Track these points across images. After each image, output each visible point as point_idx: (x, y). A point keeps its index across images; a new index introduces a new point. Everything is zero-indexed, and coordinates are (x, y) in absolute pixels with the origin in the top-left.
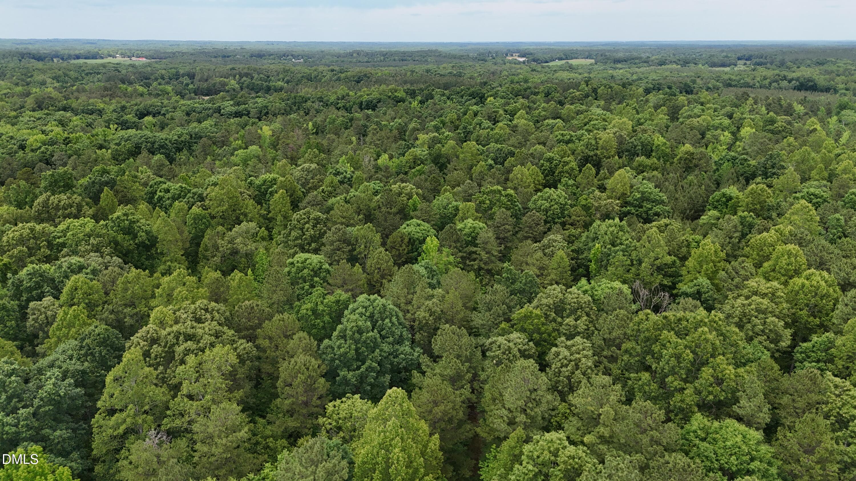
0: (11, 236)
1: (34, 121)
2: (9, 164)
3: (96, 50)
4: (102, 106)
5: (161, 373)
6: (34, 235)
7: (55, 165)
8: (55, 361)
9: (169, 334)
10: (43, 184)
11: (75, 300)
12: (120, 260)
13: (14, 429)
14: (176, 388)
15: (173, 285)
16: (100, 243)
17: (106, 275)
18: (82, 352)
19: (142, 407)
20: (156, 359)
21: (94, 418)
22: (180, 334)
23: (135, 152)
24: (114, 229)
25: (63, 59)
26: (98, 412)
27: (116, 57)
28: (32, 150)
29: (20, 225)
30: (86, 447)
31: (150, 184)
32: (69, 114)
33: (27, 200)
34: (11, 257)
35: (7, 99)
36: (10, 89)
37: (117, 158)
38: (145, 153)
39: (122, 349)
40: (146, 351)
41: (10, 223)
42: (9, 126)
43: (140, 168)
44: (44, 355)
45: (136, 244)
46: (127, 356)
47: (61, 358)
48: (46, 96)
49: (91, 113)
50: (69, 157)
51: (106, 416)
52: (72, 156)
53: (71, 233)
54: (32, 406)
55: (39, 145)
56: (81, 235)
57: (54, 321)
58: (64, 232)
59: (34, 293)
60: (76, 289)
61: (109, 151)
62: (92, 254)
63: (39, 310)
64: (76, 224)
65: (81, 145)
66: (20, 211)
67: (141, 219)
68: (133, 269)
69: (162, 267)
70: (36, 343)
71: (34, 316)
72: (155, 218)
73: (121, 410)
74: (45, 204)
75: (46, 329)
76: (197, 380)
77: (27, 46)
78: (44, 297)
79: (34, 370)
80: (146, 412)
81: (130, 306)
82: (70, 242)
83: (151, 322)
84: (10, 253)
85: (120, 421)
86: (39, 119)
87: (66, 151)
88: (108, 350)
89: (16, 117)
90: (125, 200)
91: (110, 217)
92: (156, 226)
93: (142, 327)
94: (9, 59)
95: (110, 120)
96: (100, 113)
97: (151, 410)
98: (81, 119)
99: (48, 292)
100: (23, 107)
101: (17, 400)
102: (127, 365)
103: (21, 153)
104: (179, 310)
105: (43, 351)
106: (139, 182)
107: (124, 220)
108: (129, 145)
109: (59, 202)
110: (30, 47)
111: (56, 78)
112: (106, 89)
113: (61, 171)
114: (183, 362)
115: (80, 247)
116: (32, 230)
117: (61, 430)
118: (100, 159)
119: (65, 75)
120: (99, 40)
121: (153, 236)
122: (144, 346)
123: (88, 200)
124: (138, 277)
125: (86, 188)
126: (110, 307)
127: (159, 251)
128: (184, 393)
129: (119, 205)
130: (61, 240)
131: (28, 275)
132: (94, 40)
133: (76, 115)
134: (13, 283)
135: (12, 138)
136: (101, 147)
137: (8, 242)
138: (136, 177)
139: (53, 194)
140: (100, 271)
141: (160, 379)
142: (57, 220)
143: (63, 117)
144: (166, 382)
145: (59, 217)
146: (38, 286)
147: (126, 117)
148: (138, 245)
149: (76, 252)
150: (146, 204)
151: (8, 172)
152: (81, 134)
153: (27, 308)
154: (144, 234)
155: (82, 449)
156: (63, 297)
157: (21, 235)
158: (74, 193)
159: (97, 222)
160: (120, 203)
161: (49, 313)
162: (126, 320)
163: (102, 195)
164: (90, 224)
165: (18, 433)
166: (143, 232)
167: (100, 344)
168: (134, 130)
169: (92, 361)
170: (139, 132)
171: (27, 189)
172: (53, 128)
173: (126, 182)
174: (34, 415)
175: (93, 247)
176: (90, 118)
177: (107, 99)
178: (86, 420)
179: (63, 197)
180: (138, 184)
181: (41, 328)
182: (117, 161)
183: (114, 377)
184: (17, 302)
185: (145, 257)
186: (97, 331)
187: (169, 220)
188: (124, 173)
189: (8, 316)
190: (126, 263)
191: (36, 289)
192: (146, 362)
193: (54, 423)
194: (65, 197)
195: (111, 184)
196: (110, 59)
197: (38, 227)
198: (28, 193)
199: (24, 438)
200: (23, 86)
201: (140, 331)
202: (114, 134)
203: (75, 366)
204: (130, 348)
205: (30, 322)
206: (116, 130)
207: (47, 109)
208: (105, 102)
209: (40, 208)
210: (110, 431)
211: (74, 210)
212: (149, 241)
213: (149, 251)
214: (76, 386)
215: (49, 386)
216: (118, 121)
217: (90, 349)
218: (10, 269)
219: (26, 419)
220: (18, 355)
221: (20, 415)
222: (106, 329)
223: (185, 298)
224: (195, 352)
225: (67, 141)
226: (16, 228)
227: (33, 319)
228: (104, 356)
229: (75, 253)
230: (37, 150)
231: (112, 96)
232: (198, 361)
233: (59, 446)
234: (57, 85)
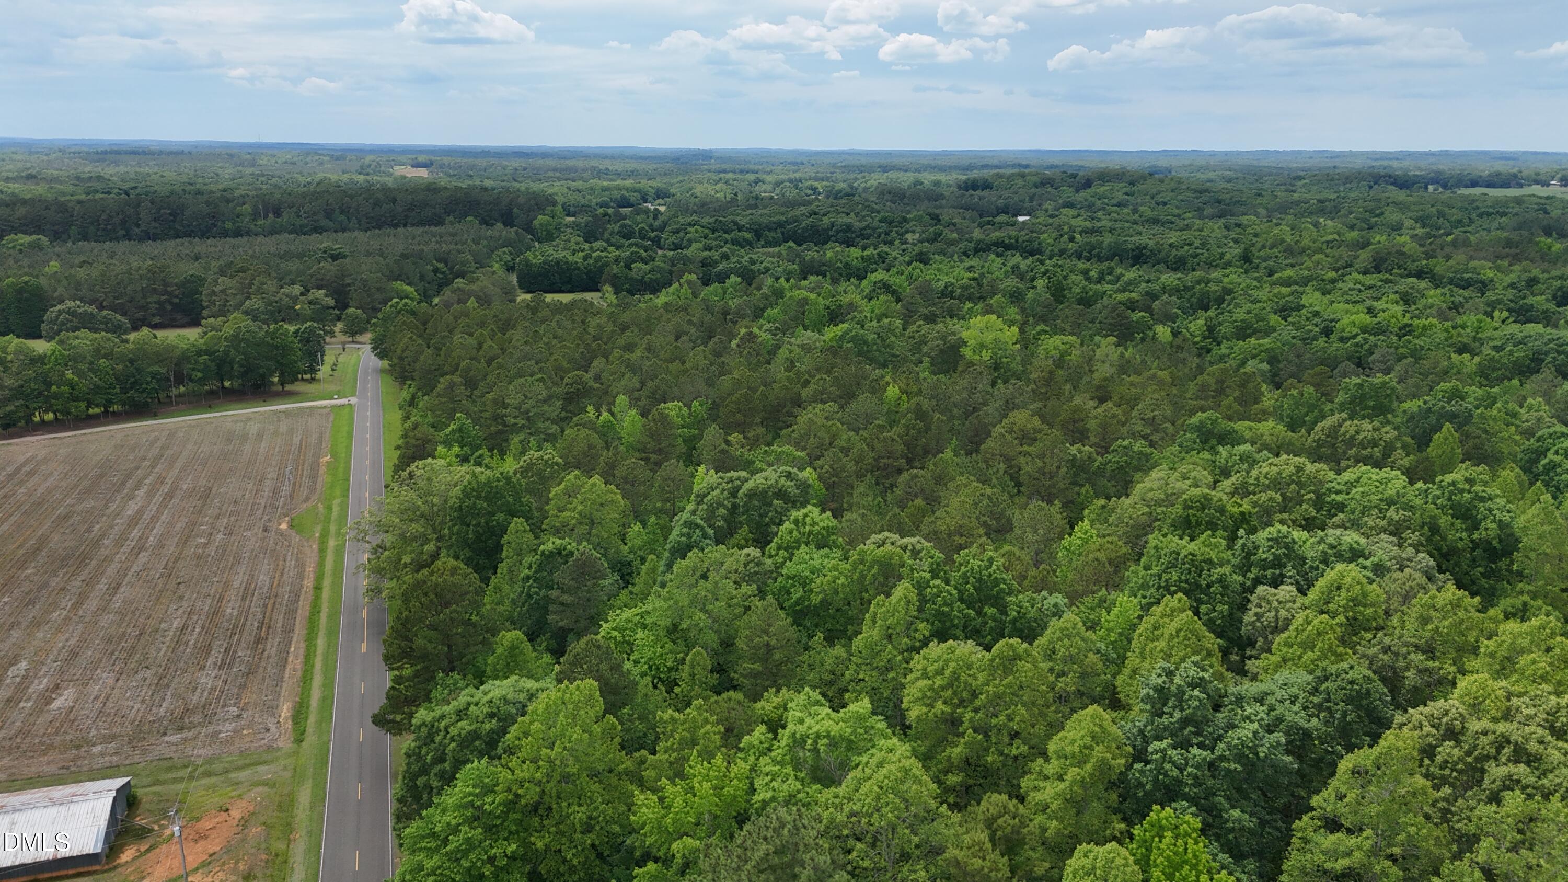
0: (1264, 471)
1: (1360, 291)
2: (1298, 356)
3: (1515, 171)
4: (1490, 274)
5: (1444, 799)
6: (1298, 478)
7: (1371, 369)
8: (1267, 694)
9: (1485, 733)
10: (1341, 397)
11: (1331, 606)
12: (1432, 562)
13: (1175, 773)
14: (1468, 842)
15: (1525, 642)
16: (1404, 521)
17: (1395, 581)
18: (1316, 700)
19: (1390, 845)
20: (1442, 768)
21: (1300, 819)
22: (1509, 742)
23: (1528, 367)
24: (1439, 502)
25: (1445, 187)
26: (1310, 814)
27: (1548, 185)
28: (1342, 340)
29: (1285, 456)
30: (1273, 861)
31: (1540, 433)
32: (1423, 284)
33: (1307, 419)
34: (1255, 504)
35: (1328, 251)
36: (1339, 234)
37: (1487, 375)
38: (1547, 373)
39: (1386, 724)
40: (1430, 745)
41: (1270, 450)
42: (1317, 294)
43: (1530, 400)
44: (1254, 678)
45: (1472, 541)
46: (1389, 738)
47: (1280, 694)
48: (1394, 250)
49: (1466, 285)
50: (1399, 360)
51: (1320, 827)
52: (1406, 357)
53: (1361, 489)
54: (1212, 750)
55: (1355, 330)
56: (1375, 498)
57: (1287, 629)
58: (1351, 485)
59: (1269, 572)
60: (1339, 588)
61: (1477, 359)
62: (1383, 536)
63: (1269, 603)
64: (1374, 477)
65: (1428, 340)
66: (1290, 434)
67: (1497, 496)
68: (1451, 587)
69: (1509, 601)
70: (1248, 653)
71: (1259, 610)
72: (1528, 502)
73: (1350, 831)
74: (1334, 431)
75: (1270, 637)
76: (1514, 848)
77: (1391, 163)
78: (1282, 583)
79: (1233, 694)
80: (1392, 858)
81: (1424, 652)
82: (1353, 504)
83: (1455, 696)
84: (1255, 498)
85: (1342, 848)
86: (1370, 287)
87: (1397, 348)
88: (1359, 717)
89: (1333, 281)
90: (1477, 456)
91: (1438, 479)
92: (1524, 517)
93: (1434, 699)
94: (1354, 185)
95: (1499, 302)
96: (1483, 286)
97: (1404, 858)
98: (1444, 295)
99: (1290, 577)
100: (1351, 266)
101: (1193, 729)
102: (1386, 754)
103: (1321, 342)
104: (1520, 695)
105: (1255, 670)
106: (1517, 426)
107: (1462, 491)
108: (1519, 354)
109: (1357, 432)
110: (1395, 164)
111: (1422, 220)
112: (1509, 243)
113: (1376, 381)
114: (1495, 798)
115: (1366, 519)
116: (1299, 469)
117: (1242, 811)
118: (1455, 371)
119: (1441, 214)
120: (1525, 153)
121: (1512, 534)
122: (1428, 735)
123: (1408, 440)
124: (1456, 605)
125: (1412, 417)
126: (1387, 640)
127: (1515, 567)
128: (1480, 859)
129: (1463, 462)
130: (1339, 498)
131: (1269, 540)
132: (1515, 153)
133: (1437, 286)
134: (1244, 545)
135: (1316, 314)
136: (1462, 349)
137: (1257, 479)
138: (1514, 415)
139: (1351, 418)
140: (1389, 570)
141: (1440, 810)
142: (1344, 463)
143: (1412, 288)
144: (1448, 821)
145: (1348, 459)
146: (1278, 563)
147: (1531, 300)
148: (1475, 545)
149: (1358, 525)
150: (1518, 470)
151: (1294, 369)
152: (1435, 321)
153: (1252, 592)
154: (1494, 526)
155: (1265, 862)
156: (1313, 594)
157: (1280, 473)
158: (1388, 422)
159: (1412, 482)
160: (1467, 457)
161: (1283, 613)
162: (1407, 674)
163: (1436, 437)
164: (1396, 481)
165: (1179, 782)
166: (1494, 521)
167: (1348, 700)
168: (1540, 326)
169: (1326, 724)
170: (1549, 330)
171: (1313, 401)
172: (1390, 306)
173: (1491, 423)
174: (1212, 765)
175: (1389, 524)
176: (1460, 295)
177: (1506, 263)
178: (1287, 816)
179: (1366, 425)
180: (1513, 428)
181: (1263, 632)
182: (1487, 378)
183: (1355, 767)
184: (1240, 578)
185: (1481, 569)
186: (1351, 675)
187: (1557, 513)
188: (1494, 403)
189: (1223, 596)
190: (1441, 571)
191: (1273, 566)
192: (1421, 766)
193: (1236, 795)
194: (1370, 427)
195: (1461, 420)
196: (1537, 190)
197: (1310, 468)
198: (1311, 408)
199: (1185, 794)
200: (1361, 230)
201: (1432, 704)
202: (1496, 329)
203: (1295, 716)
204: (1401, 726)
205: (1249, 617)
206: (1503, 322)
207: (1390, 271)
208: (1498, 269)
209: (1323, 437)
210: (1319, 858)
211: (1377, 452)
212: (1500, 541)
213: (1495, 563)
214: (1288, 752)
215: (1246, 731)
216: (1512, 305)
217: (1328, 700)
218: (1248, 522)
219: (1198, 767)
220: (1216, 661)
221: (1190, 756)
222: (1369, 678)
223: (1541, 677)
224: (1529, 790)
225: (1405, 330)
226: (1275, 460)
227: (1256, 614)
228: (1350, 723)
229: (1355, 525)
230: (1349, 339)
231: (1516, 258)
232: (1527, 811)
233: (1231, 837)
234: (1420, 231)
